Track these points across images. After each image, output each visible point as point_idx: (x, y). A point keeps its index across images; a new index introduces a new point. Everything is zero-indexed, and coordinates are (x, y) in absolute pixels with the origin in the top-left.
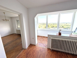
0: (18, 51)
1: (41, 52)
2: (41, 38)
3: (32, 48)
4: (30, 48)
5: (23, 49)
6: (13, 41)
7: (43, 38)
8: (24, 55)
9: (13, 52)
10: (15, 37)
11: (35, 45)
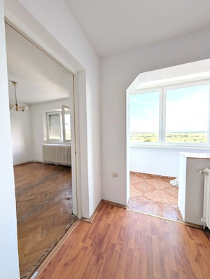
0: (53, 225)
1: (160, 239)
2: (141, 180)
3: (112, 215)
4: (104, 219)
5: (76, 219)
6: (32, 188)
7: (149, 181)
8: (81, 244)
9: (35, 229)
10: (37, 172)
11: (122, 207)
